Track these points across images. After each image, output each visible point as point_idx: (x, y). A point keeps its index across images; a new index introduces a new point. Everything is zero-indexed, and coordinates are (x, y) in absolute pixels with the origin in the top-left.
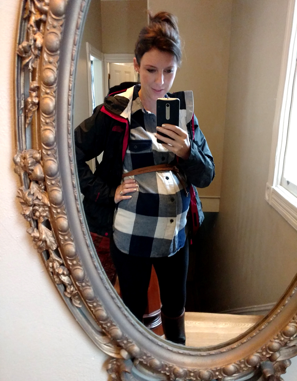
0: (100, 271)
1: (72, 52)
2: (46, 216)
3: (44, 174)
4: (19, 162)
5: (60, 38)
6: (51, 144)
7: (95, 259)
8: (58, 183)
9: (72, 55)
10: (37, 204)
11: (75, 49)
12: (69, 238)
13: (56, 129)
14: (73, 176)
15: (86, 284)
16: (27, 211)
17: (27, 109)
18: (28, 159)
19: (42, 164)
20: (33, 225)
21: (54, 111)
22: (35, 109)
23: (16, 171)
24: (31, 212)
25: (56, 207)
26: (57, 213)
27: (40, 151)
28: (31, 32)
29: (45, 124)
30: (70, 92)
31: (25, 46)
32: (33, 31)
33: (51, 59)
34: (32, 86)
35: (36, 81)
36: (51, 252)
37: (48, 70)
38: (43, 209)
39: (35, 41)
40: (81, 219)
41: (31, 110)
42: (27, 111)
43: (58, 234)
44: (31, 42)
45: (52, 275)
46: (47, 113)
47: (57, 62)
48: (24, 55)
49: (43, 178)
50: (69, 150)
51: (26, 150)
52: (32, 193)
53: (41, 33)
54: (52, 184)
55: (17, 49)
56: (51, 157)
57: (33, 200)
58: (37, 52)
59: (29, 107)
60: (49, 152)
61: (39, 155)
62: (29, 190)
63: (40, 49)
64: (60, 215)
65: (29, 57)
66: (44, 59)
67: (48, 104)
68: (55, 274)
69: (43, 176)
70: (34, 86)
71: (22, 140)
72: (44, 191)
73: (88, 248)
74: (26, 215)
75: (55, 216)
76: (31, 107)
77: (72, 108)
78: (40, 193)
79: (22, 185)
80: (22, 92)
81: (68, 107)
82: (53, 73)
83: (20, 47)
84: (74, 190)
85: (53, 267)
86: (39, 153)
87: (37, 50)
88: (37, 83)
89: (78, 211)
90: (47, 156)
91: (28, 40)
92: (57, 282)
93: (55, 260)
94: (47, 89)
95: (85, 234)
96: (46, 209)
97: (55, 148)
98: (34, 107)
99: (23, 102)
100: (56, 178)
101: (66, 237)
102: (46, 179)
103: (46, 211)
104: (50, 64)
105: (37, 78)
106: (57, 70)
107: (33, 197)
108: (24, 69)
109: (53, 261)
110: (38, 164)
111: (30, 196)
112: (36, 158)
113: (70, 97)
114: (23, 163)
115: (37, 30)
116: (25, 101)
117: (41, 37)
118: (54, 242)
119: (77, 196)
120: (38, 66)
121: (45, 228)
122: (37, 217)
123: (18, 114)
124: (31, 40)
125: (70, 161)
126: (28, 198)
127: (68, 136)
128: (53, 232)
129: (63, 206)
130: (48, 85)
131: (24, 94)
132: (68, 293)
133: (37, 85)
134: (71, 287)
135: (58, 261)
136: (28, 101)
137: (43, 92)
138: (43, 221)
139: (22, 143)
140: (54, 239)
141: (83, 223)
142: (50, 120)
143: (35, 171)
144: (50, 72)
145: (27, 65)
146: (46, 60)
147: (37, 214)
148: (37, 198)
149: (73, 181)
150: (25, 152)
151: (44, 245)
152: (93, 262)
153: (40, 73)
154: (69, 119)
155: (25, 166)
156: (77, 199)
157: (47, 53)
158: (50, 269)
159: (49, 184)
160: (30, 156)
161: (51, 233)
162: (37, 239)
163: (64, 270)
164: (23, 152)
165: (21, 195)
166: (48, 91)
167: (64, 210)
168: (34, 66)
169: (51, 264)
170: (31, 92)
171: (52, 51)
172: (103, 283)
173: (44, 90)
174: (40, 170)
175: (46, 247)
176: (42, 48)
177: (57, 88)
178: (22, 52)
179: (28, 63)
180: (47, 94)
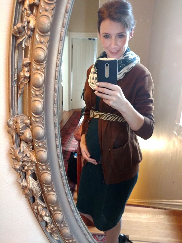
0: (76, 214)
1: (61, 33)
2: (33, 170)
3: (32, 137)
4: (12, 125)
5: (51, 21)
6: (40, 113)
7: (72, 204)
8: (44, 146)
9: (61, 36)
10: (26, 161)
11: (63, 30)
12: (52, 189)
13: (44, 100)
14: (56, 138)
15: (64, 225)
16: (17, 166)
17: (19, 82)
18: (20, 124)
19: (31, 128)
20: (22, 176)
21: (43, 85)
22: (26, 82)
23: (9, 132)
24: (20, 166)
25: (42, 164)
26: (42, 170)
27: (30, 118)
28: (25, 15)
29: (35, 95)
30: (57, 68)
31: (19, 27)
32: (27, 14)
33: (43, 40)
34: (25, 62)
35: (28, 58)
36: (37, 198)
37: (39, 49)
38: (31, 164)
39: (29, 22)
40: (62, 173)
41: (23, 83)
42: (19, 83)
43: (42, 186)
44: (25, 24)
45: (36, 215)
46: (37, 87)
47: (47, 42)
48: (18, 35)
49: (32, 140)
50: (54, 117)
51: (17, 115)
52: (22, 151)
53: (34, 16)
54: (39, 146)
55: (12, 30)
56: (39, 123)
57: (23, 157)
58: (29, 33)
59: (21, 80)
60: (38, 120)
61: (29, 121)
62: (19, 148)
63: (32, 30)
64: (45, 171)
65: (23, 36)
66: (36, 39)
67: (38, 79)
68: (39, 215)
69: (32, 138)
70: (26, 62)
71: (15, 107)
72: (32, 150)
73: (66, 196)
74: (16, 169)
75: (41, 172)
76: (23, 80)
77: (58, 81)
78: (29, 152)
79: (13, 144)
80: (16, 67)
81: (55, 81)
82: (44, 52)
83: (15, 27)
84: (57, 149)
85: (37, 209)
86: (29, 119)
87: (30, 31)
88: (29, 59)
89: (60, 167)
90: (36, 122)
91: (22, 22)
92: (40, 221)
93: (40, 204)
94: (38, 66)
95: (65, 185)
96: (33, 164)
97: (43, 117)
98: (26, 80)
99: (16, 75)
100: (42, 141)
101: (50, 189)
102: (34, 141)
103: (34, 165)
104: (41, 44)
105: (29, 56)
106: (47, 49)
107: (22, 154)
108: (18, 47)
109: (38, 205)
110: (27, 128)
111: (20, 153)
112: (26, 124)
113: (57, 72)
114: (15, 126)
115: (30, 13)
116: (18, 73)
117: (34, 20)
118: (39, 190)
119: (60, 154)
120: (30, 45)
121: (32, 179)
122: (25, 170)
123: (12, 85)
124: (25, 22)
125: (55, 126)
126: (18, 156)
127: (54, 105)
128: (39, 182)
129: (48, 164)
130: (39, 62)
131: (17, 68)
132: (49, 229)
133: (29, 62)
134: (51, 225)
135: (41, 205)
136: (21, 75)
137: (34, 68)
138: (30, 174)
139: (15, 109)
140: (39, 188)
141: (63, 176)
142: (39, 92)
143: (25, 134)
144: (41, 50)
145: (21, 43)
146: (38, 40)
147: (26, 168)
148: (26, 155)
149: (57, 143)
150: (17, 116)
151: (30, 193)
152: (70, 207)
153: (32, 52)
154: (55, 91)
155: (16, 129)
156: (59, 157)
157: (39, 34)
158: (35, 210)
159: (37, 146)
160: (21, 121)
161: (37, 183)
162: (25, 187)
163: (46, 212)
164: (16, 117)
165: (13, 153)
166: (39, 67)
167: (49, 167)
168: (26, 45)
169: (35, 207)
170: (23, 67)
171: (43, 32)
172: (78, 223)
173: (35, 67)
174: (29, 133)
175: (32, 194)
176: (34, 29)
177: (46, 65)
178: (16, 32)
179: (22, 42)
180: (38, 70)
